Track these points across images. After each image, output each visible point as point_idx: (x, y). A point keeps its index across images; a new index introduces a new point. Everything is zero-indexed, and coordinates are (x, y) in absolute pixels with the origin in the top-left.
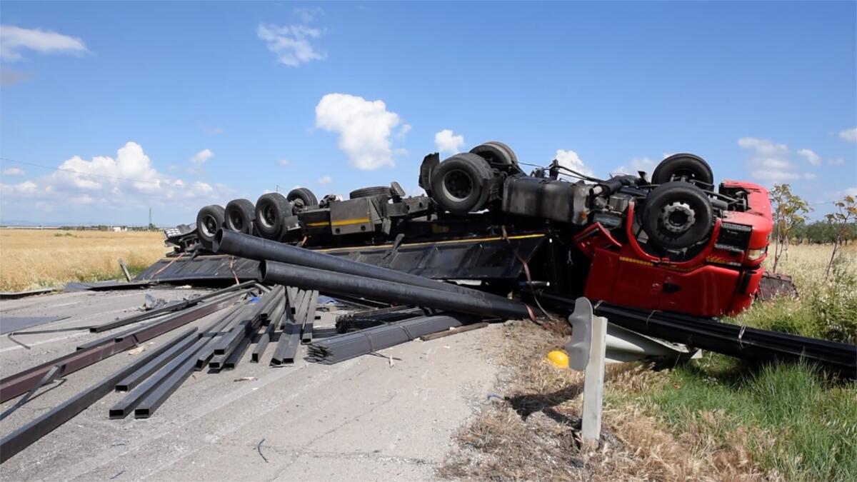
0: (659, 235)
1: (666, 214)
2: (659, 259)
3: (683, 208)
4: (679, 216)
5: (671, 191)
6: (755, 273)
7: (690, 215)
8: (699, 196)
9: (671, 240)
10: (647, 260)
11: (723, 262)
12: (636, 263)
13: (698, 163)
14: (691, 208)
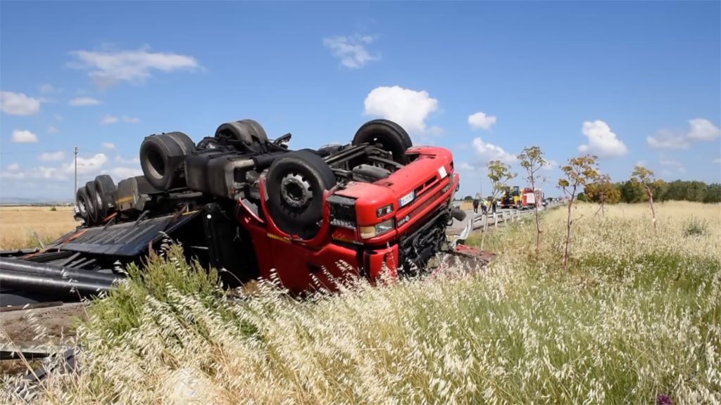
0: (284, 209)
1: (283, 187)
2: (289, 235)
3: (295, 180)
4: (294, 189)
5: (281, 161)
6: (376, 253)
7: (304, 188)
8: (307, 166)
9: (295, 216)
10: (283, 236)
11: (347, 240)
12: (279, 240)
13: (388, 129)
14: (304, 180)
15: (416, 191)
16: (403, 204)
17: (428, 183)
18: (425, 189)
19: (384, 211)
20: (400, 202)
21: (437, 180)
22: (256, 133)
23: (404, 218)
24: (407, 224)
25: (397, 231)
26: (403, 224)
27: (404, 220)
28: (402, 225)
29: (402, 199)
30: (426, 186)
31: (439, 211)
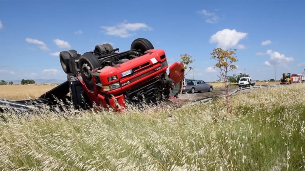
3: (85, 66)
14: (88, 66)
15: (133, 70)
16: (124, 76)
17: (142, 66)
18: (141, 69)
19: (113, 79)
20: (122, 74)
21: (150, 65)
22: (108, 49)
23: (126, 82)
24: (128, 85)
25: (122, 88)
26: (126, 85)
27: (126, 83)
28: (124, 86)
29: (123, 73)
30: (142, 67)
31: (155, 80)
